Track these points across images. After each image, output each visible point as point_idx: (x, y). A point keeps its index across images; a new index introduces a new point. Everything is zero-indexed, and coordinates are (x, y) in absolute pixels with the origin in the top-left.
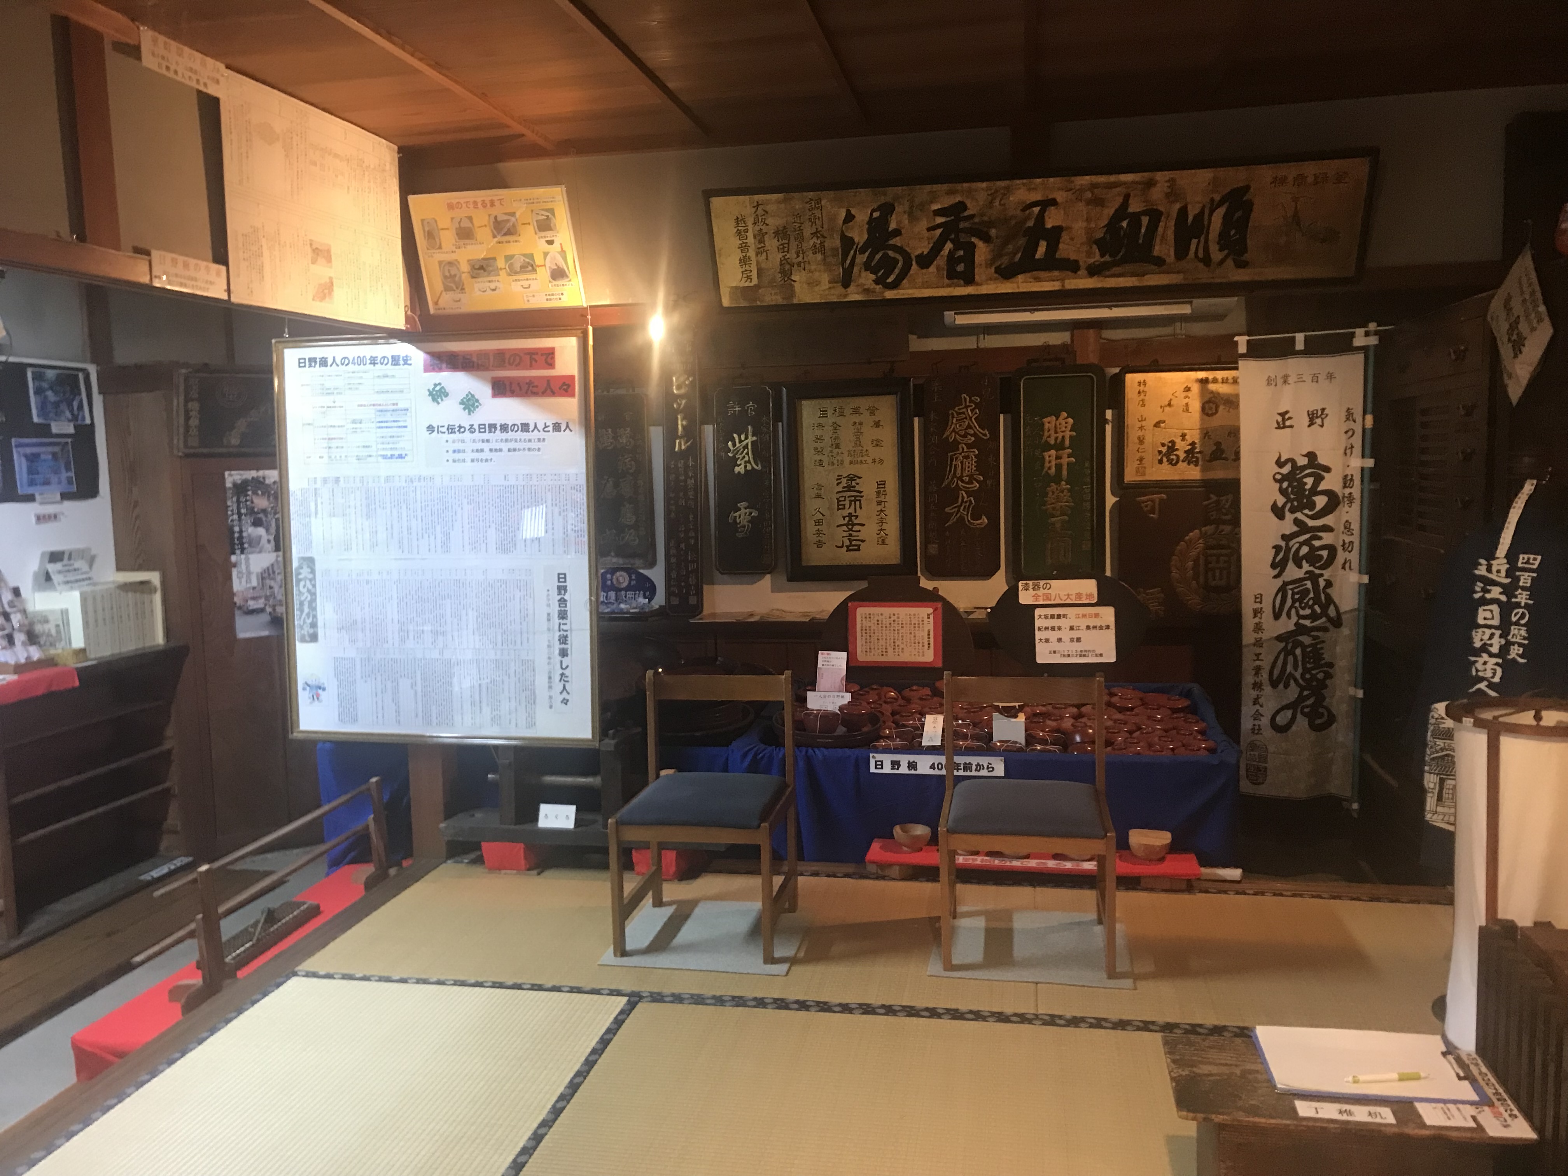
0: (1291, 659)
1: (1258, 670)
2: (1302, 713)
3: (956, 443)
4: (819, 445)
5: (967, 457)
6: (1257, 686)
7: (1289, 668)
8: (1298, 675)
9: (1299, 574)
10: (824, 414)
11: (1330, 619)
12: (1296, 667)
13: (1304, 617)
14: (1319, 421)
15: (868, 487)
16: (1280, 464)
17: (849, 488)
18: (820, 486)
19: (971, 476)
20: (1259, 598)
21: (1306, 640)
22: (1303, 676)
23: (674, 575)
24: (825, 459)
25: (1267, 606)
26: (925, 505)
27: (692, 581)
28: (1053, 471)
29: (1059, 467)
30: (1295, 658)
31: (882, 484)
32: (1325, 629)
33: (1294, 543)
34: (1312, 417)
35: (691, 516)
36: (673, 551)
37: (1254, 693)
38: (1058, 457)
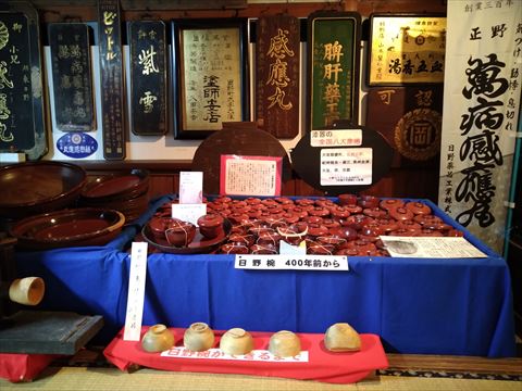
0: (470, 184)
1: (449, 191)
2: (476, 217)
3: (275, 58)
4: (193, 58)
5: (281, 67)
6: (448, 200)
7: (469, 190)
8: (474, 194)
9: (479, 132)
10: (196, 39)
11: (496, 160)
12: (473, 189)
13: (481, 159)
14: (500, 33)
15: (222, 84)
16: (471, 63)
17: (211, 84)
18: (194, 83)
19: (283, 79)
20: (452, 148)
21: (481, 173)
22: (477, 195)
23: (108, 135)
24: (197, 67)
25: (457, 153)
26: (256, 96)
27: (119, 138)
28: (329, 77)
29: (333, 74)
30: (474, 184)
31: (230, 82)
32: (493, 166)
33: (477, 114)
34: (495, 31)
35: (117, 100)
36: (107, 121)
37: (446, 204)
38: (333, 68)
